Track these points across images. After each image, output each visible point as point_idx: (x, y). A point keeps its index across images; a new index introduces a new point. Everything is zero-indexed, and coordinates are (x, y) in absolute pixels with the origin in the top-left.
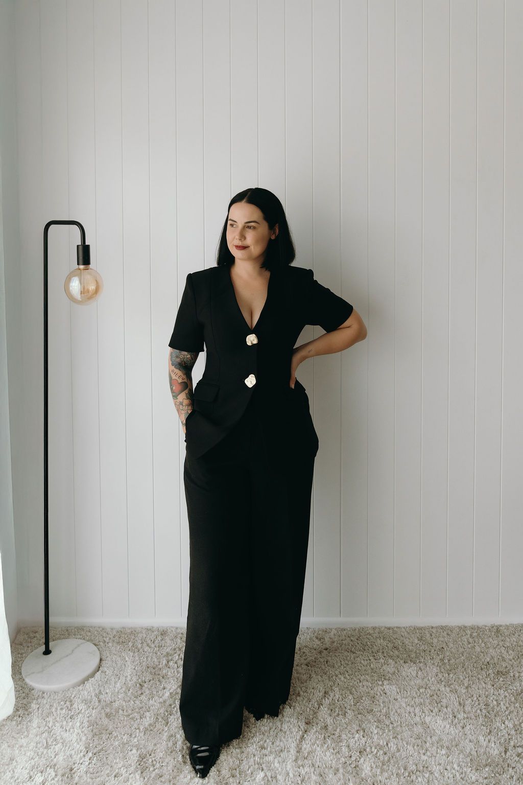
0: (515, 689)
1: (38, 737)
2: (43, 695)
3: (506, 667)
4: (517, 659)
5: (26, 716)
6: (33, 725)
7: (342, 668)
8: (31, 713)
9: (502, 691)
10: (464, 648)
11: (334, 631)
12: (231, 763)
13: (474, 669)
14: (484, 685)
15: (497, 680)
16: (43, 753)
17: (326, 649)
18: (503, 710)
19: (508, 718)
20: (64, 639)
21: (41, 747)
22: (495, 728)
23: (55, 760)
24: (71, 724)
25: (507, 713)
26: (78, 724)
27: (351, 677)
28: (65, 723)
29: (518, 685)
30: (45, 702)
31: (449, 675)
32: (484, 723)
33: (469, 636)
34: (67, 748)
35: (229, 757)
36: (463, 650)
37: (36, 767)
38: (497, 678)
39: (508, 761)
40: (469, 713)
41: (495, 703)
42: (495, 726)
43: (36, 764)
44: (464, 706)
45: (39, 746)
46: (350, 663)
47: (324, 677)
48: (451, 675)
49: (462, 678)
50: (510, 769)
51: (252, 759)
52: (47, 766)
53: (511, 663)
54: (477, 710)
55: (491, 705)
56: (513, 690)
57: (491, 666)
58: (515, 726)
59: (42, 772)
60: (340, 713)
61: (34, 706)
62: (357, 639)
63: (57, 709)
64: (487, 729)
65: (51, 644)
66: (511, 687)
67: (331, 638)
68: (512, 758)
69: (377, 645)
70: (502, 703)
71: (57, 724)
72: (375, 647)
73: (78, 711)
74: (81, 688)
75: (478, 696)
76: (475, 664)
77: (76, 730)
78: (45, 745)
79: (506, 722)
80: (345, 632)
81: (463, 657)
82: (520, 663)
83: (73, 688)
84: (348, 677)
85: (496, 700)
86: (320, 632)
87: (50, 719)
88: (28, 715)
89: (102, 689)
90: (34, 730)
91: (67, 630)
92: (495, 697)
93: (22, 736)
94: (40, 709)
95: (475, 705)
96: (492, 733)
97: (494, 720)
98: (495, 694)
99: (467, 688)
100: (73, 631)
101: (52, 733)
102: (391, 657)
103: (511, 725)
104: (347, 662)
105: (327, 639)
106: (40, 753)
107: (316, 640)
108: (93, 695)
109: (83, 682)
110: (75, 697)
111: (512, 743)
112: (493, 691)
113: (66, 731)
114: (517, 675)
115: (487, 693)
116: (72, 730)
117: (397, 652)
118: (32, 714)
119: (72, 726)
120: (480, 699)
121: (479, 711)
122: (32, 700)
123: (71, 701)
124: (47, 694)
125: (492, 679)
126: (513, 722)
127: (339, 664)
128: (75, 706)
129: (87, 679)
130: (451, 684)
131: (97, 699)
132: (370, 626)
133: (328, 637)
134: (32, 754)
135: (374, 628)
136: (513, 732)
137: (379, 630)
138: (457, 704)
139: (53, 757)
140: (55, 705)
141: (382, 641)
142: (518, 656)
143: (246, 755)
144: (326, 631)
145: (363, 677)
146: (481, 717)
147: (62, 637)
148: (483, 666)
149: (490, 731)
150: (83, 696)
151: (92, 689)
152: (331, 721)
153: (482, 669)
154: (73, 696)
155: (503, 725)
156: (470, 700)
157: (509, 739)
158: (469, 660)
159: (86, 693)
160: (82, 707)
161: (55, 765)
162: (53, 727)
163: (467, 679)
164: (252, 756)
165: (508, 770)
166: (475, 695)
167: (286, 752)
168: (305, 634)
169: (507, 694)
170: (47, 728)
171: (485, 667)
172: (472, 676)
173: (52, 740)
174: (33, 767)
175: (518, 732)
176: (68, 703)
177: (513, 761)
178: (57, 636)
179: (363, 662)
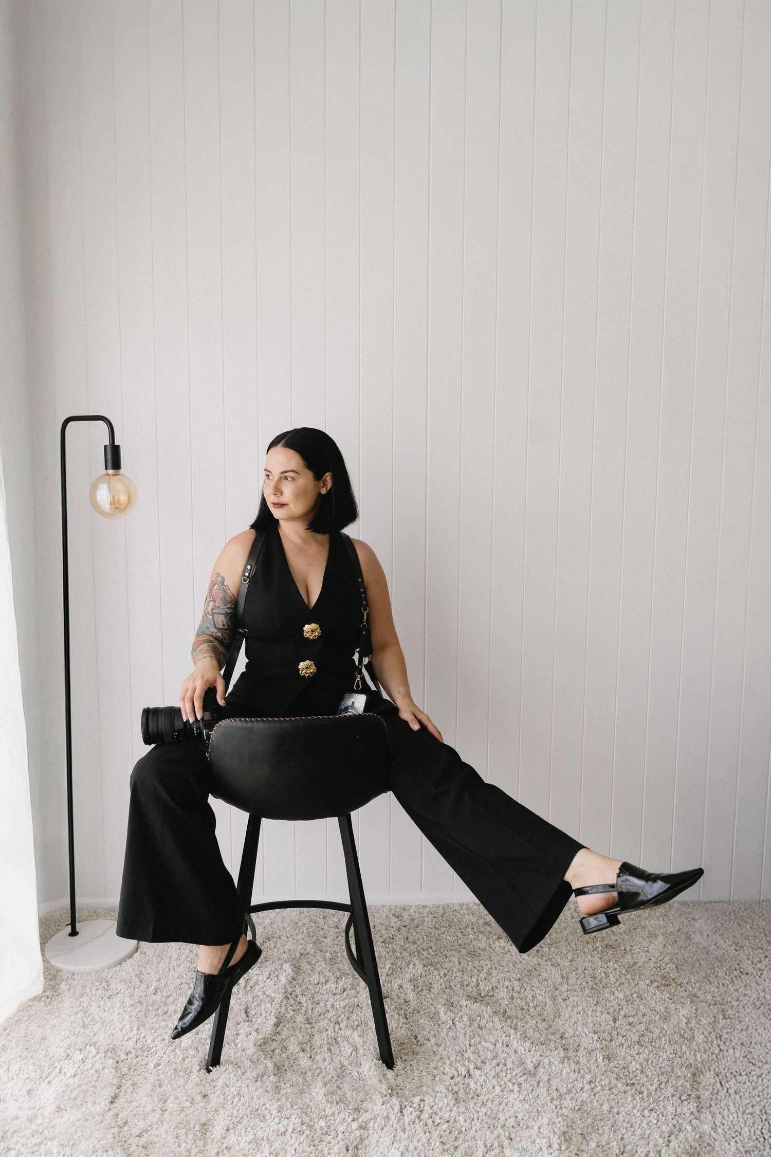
0: (626, 961)
1: (72, 1016)
2: (74, 977)
3: (616, 941)
4: (629, 934)
5: (56, 997)
6: (65, 1006)
7: (426, 945)
8: (61, 995)
9: (611, 963)
10: (567, 923)
11: (414, 909)
12: (301, 1038)
13: (579, 943)
14: (590, 958)
15: (605, 953)
16: (79, 1032)
17: (405, 927)
18: (612, 981)
19: (618, 990)
20: (91, 920)
21: (77, 1026)
22: (603, 999)
23: (95, 1039)
24: (109, 1004)
25: (617, 984)
26: (118, 1004)
27: (436, 953)
28: (102, 1003)
29: (630, 957)
30: (76, 982)
31: (549, 949)
32: (590, 995)
33: (573, 910)
34: (108, 1028)
35: (297, 1032)
36: (566, 925)
37: (73, 1045)
38: (606, 952)
39: (618, 1030)
40: (573, 985)
41: (603, 975)
42: (603, 997)
43: (73, 1043)
44: (567, 980)
45: (74, 1025)
46: (434, 939)
47: (404, 954)
48: (553, 949)
49: (565, 952)
50: (620, 1037)
51: (324, 1033)
52: (87, 1044)
53: (620, 936)
54: (582, 982)
55: (599, 977)
56: (624, 963)
57: (599, 939)
58: (626, 996)
59: (80, 1050)
60: (424, 988)
61: (63, 986)
62: (442, 916)
63: (91, 989)
64: (593, 1000)
65: (78, 925)
66: (621, 960)
67: (410, 916)
68: (622, 1027)
69: (465, 921)
70: (611, 975)
71: (94, 1004)
72: (463, 923)
73: (116, 992)
74: (118, 968)
75: (583, 969)
76: (580, 939)
77: (116, 1010)
78: (82, 1024)
79: (616, 994)
80: (427, 909)
81: (566, 932)
82: (632, 936)
83: (109, 969)
84: (433, 954)
85: (605, 973)
86: (398, 910)
87: (85, 999)
88: (58, 996)
89: (143, 970)
90: (67, 1011)
91: (95, 912)
92: (603, 970)
93: (53, 1017)
94: (71, 990)
95: (580, 978)
96: (600, 1004)
97: (602, 992)
98: (603, 966)
99: (571, 961)
100: (102, 912)
101: (88, 1013)
102: (482, 933)
103: (621, 996)
104: (430, 938)
105: (406, 917)
106: (76, 1033)
107: (394, 918)
108: (133, 975)
109: (120, 963)
110: (111, 977)
111: (622, 1013)
112: (600, 963)
113: (105, 1010)
114: (628, 948)
115: (594, 966)
116: (111, 1010)
117: (489, 929)
118: (63, 995)
119: (111, 1005)
120: (586, 972)
121: (584, 983)
122: (61, 981)
123: (107, 982)
124: (77, 975)
125: (600, 952)
126: (624, 993)
127: (422, 941)
128: (113, 986)
129: (124, 960)
130: (552, 958)
131: (137, 979)
132: (456, 902)
133: (407, 914)
134: (68, 1033)
135: (461, 905)
136: (624, 1003)
137: (467, 906)
138: (559, 978)
139: (92, 1036)
140: (88, 985)
141: (471, 917)
142: (630, 930)
143: (317, 1030)
144: (404, 909)
145: (450, 952)
146: (587, 989)
147: (90, 918)
148: (589, 940)
149: (598, 1002)
150: (121, 977)
151: (131, 969)
152: (415, 996)
153: (588, 943)
154: (109, 976)
155: (612, 996)
156: (574, 972)
157: (619, 1010)
158: (573, 935)
159: (124, 974)
160: (121, 987)
161: (95, 1044)
162: (89, 1007)
163: (571, 953)
164: (325, 1030)
165: (618, 1039)
166: (580, 968)
167: (363, 1026)
168: (380, 912)
169: (617, 967)
170: (81, 1008)
171: (592, 941)
172: (576, 950)
173: (89, 1020)
174: (70, 1046)
175: (630, 1002)
176: (104, 984)
177: (623, 1029)
178: (84, 918)
179: (449, 938)
